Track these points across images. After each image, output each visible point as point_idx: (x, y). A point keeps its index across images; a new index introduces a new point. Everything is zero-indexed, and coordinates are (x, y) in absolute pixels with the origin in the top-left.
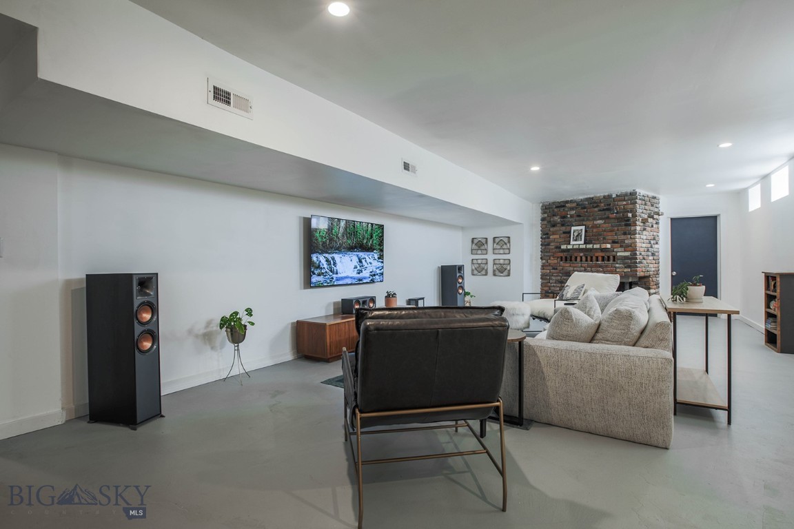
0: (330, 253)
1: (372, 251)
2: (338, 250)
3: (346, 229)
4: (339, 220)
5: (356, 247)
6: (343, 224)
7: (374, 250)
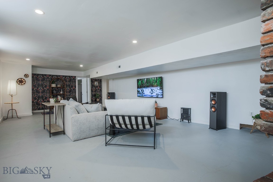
0: (142, 88)
1: (157, 87)
2: (144, 87)
3: (146, 81)
4: (144, 79)
5: (150, 86)
6: (145, 80)
7: (158, 86)
